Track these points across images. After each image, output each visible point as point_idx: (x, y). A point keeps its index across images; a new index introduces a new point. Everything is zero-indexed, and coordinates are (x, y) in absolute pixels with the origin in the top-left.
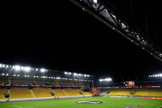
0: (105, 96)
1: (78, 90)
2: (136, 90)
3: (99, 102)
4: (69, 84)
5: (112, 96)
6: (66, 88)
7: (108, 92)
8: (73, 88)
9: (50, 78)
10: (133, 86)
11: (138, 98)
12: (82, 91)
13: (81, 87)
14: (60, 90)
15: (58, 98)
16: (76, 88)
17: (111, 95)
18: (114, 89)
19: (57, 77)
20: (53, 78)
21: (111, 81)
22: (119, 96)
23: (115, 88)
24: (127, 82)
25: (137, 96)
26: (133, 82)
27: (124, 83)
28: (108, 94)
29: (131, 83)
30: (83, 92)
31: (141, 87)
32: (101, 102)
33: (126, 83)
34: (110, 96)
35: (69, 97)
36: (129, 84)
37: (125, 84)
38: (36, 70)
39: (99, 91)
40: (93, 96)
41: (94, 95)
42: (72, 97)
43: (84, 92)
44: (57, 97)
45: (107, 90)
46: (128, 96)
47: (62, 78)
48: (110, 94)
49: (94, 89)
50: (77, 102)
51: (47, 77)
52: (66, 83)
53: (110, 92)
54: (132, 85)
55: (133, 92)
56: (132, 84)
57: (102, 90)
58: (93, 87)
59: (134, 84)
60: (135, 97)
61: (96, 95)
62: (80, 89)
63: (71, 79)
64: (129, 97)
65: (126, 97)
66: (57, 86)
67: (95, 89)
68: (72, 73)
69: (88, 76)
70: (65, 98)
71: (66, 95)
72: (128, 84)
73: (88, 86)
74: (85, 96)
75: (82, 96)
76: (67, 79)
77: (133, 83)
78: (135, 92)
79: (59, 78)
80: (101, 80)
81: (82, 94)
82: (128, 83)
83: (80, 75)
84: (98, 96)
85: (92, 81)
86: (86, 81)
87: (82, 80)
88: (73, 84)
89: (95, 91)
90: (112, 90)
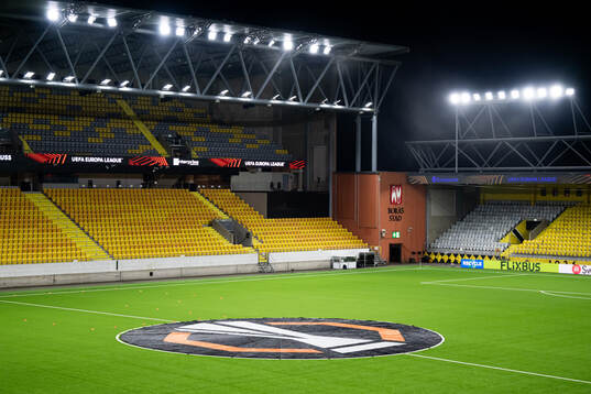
0: (492, 264)
1: (208, 202)
3: (392, 337)
4: (105, 132)
6: (69, 173)
7: (531, 226)
8: (150, 175)
13: (236, 171)
16: (184, 179)
17: (558, 258)
21: (565, 103)
28: (528, 245)
30: (255, 222)
32: (416, 340)
34: (546, 267)
35: (103, 266)
39: (435, 210)
40: (365, 261)
41: (381, 250)
42: (131, 266)
43: (270, 215)
45: (520, 204)
47: (14, 70)
48: (549, 239)
49: (383, 194)
50: (152, 338)
52: (80, 124)
53: (547, 224)
57: (468, 206)
58: (366, 167)
61: (395, 254)
62: (226, 184)
63: (124, 86)
67: (396, 195)
68: (126, 19)
70: (54, 284)
71: (68, 250)
73: (322, 161)
74: (278, 259)
75: (246, 258)
76: (69, 82)
80: (459, 99)
81: (242, 237)
83: (220, 33)
84: (426, 260)
85: (367, 108)
86: (291, 102)
87: (246, 97)
88: (149, 136)
89: (395, 212)
90: (572, 205)
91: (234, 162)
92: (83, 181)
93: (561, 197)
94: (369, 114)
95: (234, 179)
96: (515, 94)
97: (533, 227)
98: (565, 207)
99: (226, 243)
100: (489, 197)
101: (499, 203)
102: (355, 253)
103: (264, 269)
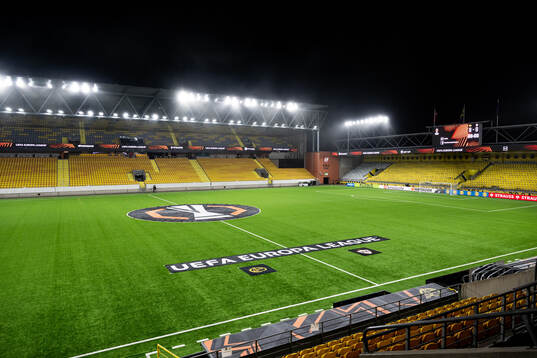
0: (357, 185)
1: (258, 163)
2: (491, 164)
5: (382, 187)
7: (377, 170)
9: (115, 116)
10: (472, 144)
11: (481, 195)
12: (275, 164)
13: (270, 152)
14: (180, 160)
15: (155, 188)
16: (252, 155)
17: (381, 182)
18: (392, 156)
19: (150, 113)
22: (408, 185)
23: (395, 152)
24: (449, 128)
25: (484, 188)
26: (474, 127)
27: (437, 134)
28: (373, 178)
29: (466, 132)
31: (505, 148)
33: (443, 133)
34: (375, 186)
36: (454, 136)
37: (439, 137)
38: (45, 85)
39: (343, 166)
40: (313, 183)
41: (320, 180)
42: (215, 184)
43: (279, 167)
44: (150, 186)
45: (376, 163)
46: (443, 188)
47: (170, 117)
48: (382, 176)
49: (322, 160)
51: (101, 115)
53: (383, 170)
54: (470, 140)
55: (473, 172)
56: (470, 136)
57: (357, 163)
58: (316, 150)
59: (477, 136)
60: (477, 194)
61: (326, 181)
62: (267, 157)
64: (444, 192)
65: (434, 190)
66: (166, 147)
67: (326, 160)
70: (186, 190)
72: (450, 135)
73: (302, 149)
74: (276, 182)
75: (265, 182)
76: (193, 120)
77: (473, 132)
78: (479, 173)
79: (155, 117)
80: (349, 124)
81: (264, 174)
82: (453, 132)
84: (338, 183)
85: (315, 128)
86: (283, 126)
88: (239, 140)
89: (326, 166)
90: (396, 163)
91: (266, 149)
92: (212, 156)
93: (390, 160)
94: (316, 131)
95: (270, 155)
97: (378, 171)
98: (392, 164)
99: (259, 177)
100: (366, 160)
101: (370, 163)
102: (309, 181)
103: (271, 186)
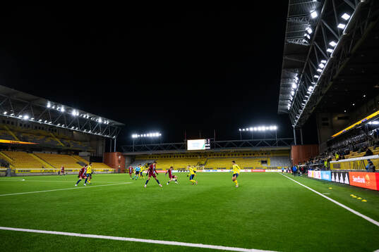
1: (76, 158)
2: (208, 159)
12: (86, 159)
19: (23, 114)
20: (9, 114)
26: (207, 141)
39: (127, 161)
41: (117, 170)
45: (145, 160)
47: (37, 119)
49: (117, 157)
57: (133, 161)
58: (113, 151)
59: (209, 145)
63: (63, 126)
67: (120, 157)
68: (67, 110)
69: (107, 122)
73: (101, 150)
76: (50, 123)
77: (207, 143)
78: (206, 163)
79: (26, 117)
80: (135, 136)
83: (87, 116)
85: (114, 137)
86: (99, 134)
87: (90, 132)
88: (59, 141)
89: (119, 161)
94: (114, 139)
95: (79, 153)
96: (148, 135)
101: (140, 160)
